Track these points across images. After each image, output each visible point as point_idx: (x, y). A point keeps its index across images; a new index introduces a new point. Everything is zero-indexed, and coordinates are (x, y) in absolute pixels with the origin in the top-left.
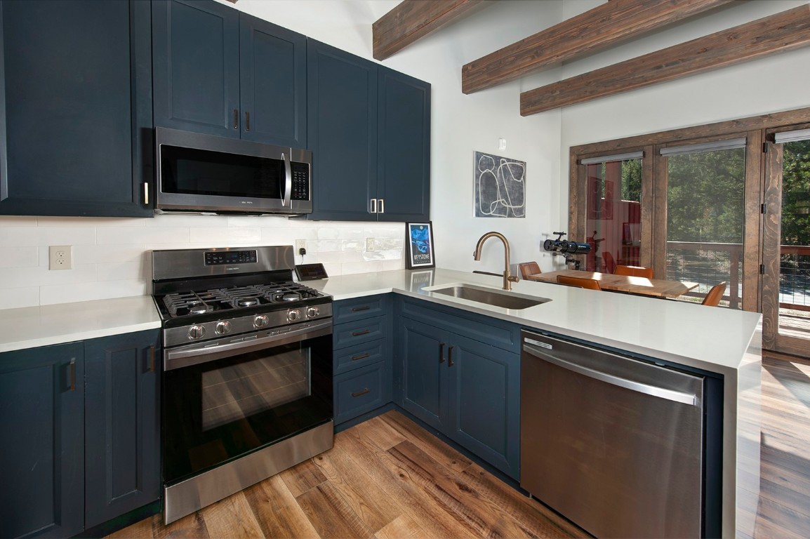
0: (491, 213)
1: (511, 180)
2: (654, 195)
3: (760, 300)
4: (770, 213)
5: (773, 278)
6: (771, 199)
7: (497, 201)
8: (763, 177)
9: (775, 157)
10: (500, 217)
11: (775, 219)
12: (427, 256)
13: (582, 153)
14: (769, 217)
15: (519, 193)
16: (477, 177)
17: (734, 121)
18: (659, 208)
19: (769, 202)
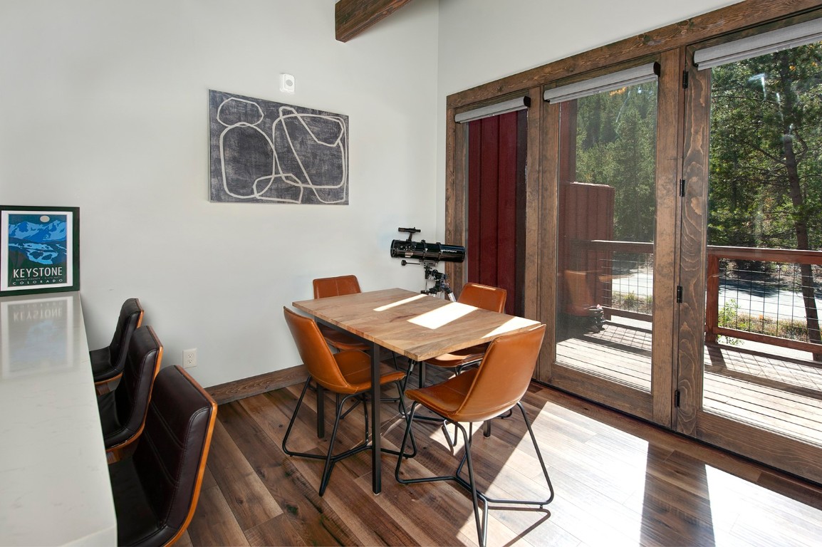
0: (256, 195)
1: (309, 142)
2: (541, 168)
3: (675, 348)
4: (691, 195)
5: (694, 309)
6: (692, 170)
7: (273, 176)
8: (681, 132)
9: (698, 95)
10: (279, 202)
11: (698, 204)
12: (56, 271)
13: (460, 105)
14: (689, 202)
15: (333, 165)
16: (213, 134)
17: (641, 36)
18: (546, 190)
19: (689, 177)
